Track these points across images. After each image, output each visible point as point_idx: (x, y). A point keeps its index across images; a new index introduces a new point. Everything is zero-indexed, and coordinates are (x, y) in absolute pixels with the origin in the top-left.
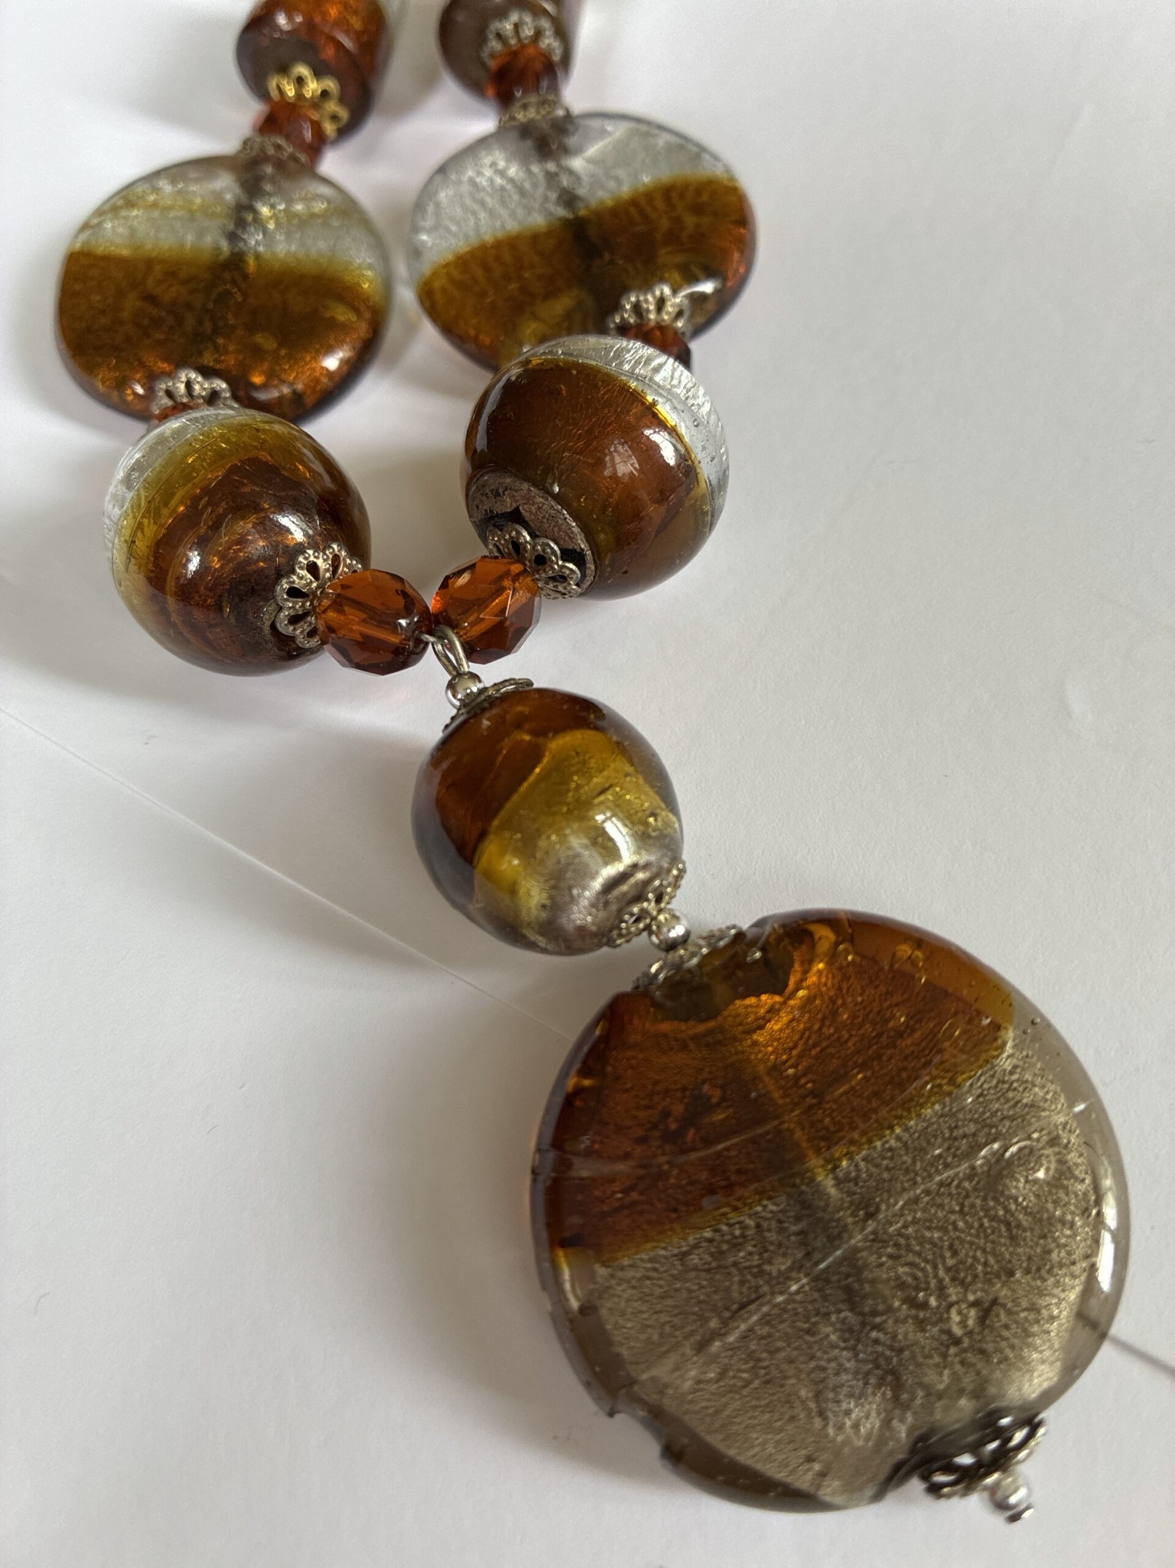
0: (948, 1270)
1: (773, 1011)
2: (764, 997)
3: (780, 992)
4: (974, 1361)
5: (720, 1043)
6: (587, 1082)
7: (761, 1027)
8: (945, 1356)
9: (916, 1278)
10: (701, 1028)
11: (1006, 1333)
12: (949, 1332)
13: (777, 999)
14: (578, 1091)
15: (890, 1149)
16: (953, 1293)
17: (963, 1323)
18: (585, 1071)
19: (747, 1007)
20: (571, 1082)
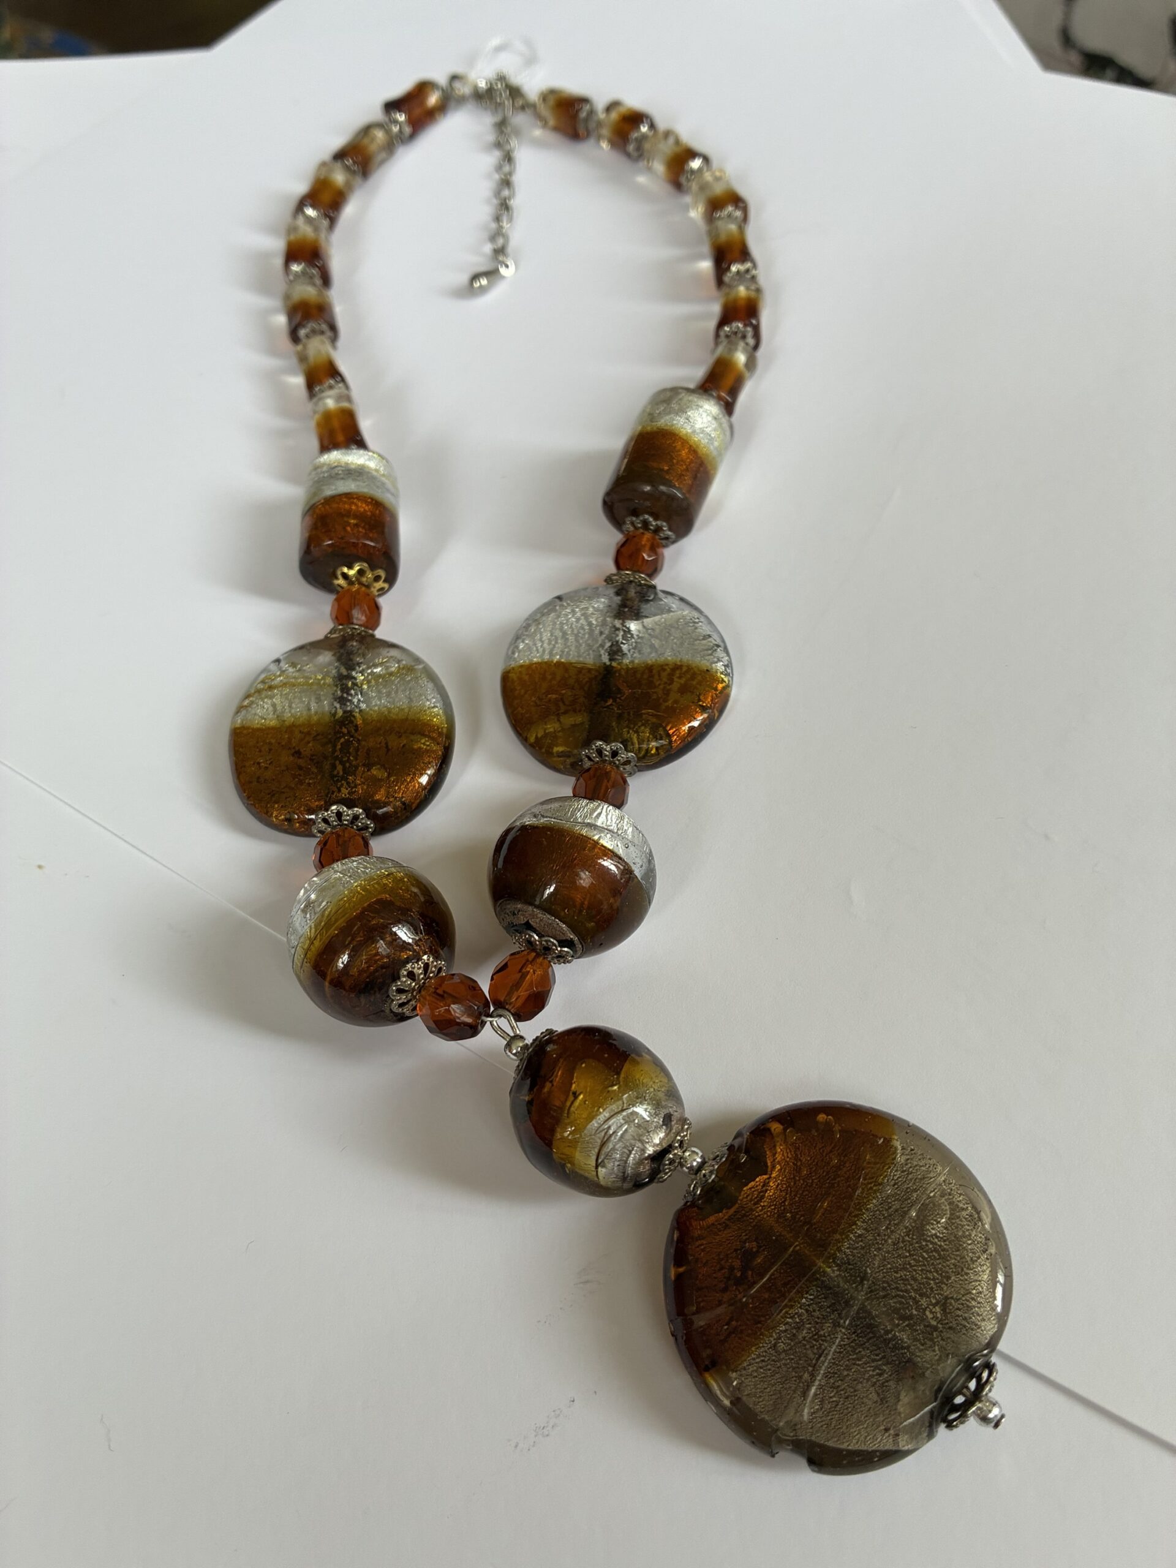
0: (915, 1290)
1: (765, 1184)
2: (757, 1179)
3: (766, 1174)
4: (948, 1336)
5: (745, 1215)
6: (681, 1270)
7: (763, 1197)
8: (932, 1340)
9: (901, 1303)
10: (732, 1211)
11: (959, 1313)
12: (929, 1326)
13: (765, 1177)
14: (679, 1277)
15: (860, 1236)
16: (924, 1302)
17: (935, 1318)
18: (678, 1262)
19: (750, 1189)
20: (672, 1274)
